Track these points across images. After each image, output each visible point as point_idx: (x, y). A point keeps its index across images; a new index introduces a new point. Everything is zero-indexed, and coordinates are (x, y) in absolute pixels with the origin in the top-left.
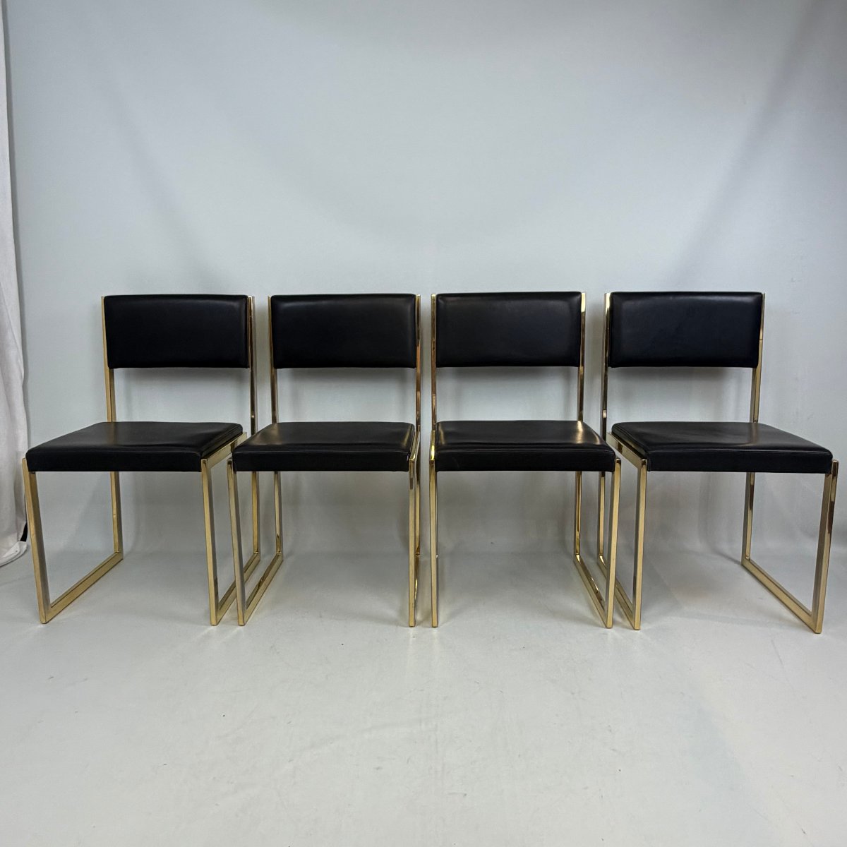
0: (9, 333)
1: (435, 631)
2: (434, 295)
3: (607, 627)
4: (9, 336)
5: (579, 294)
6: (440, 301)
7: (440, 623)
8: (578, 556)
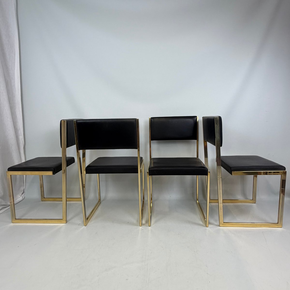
0: (20, 131)
1: (150, 228)
2: (150, 118)
3: (207, 227)
4: (20, 132)
5: (196, 117)
6: (152, 120)
7: (151, 225)
8: (198, 201)
